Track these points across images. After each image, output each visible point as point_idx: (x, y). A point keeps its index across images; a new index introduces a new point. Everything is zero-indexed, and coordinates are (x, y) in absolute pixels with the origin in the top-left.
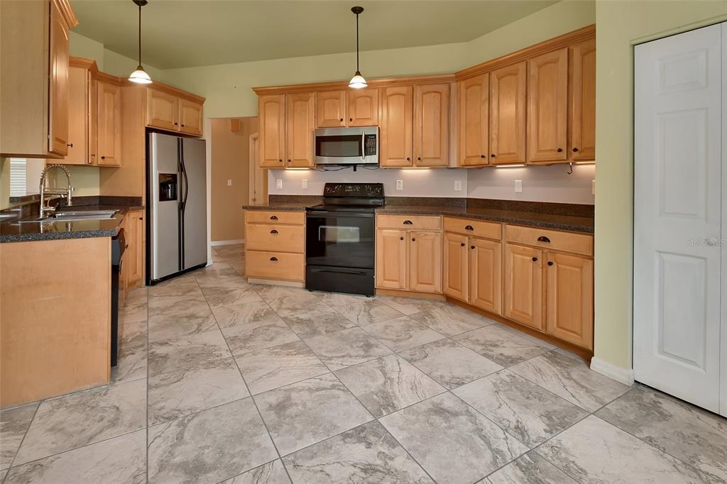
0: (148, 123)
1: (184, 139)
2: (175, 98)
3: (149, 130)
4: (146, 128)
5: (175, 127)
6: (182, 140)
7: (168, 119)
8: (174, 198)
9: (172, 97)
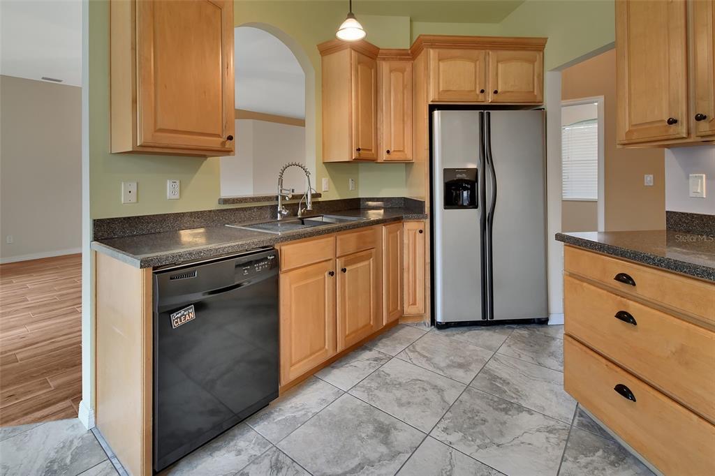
0: (432, 96)
1: (492, 112)
2: (480, 54)
3: (432, 108)
4: (430, 105)
5: (481, 97)
6: (489, 114)
7: (467, 86)
8: (473, 204)
9: (476, 52)
